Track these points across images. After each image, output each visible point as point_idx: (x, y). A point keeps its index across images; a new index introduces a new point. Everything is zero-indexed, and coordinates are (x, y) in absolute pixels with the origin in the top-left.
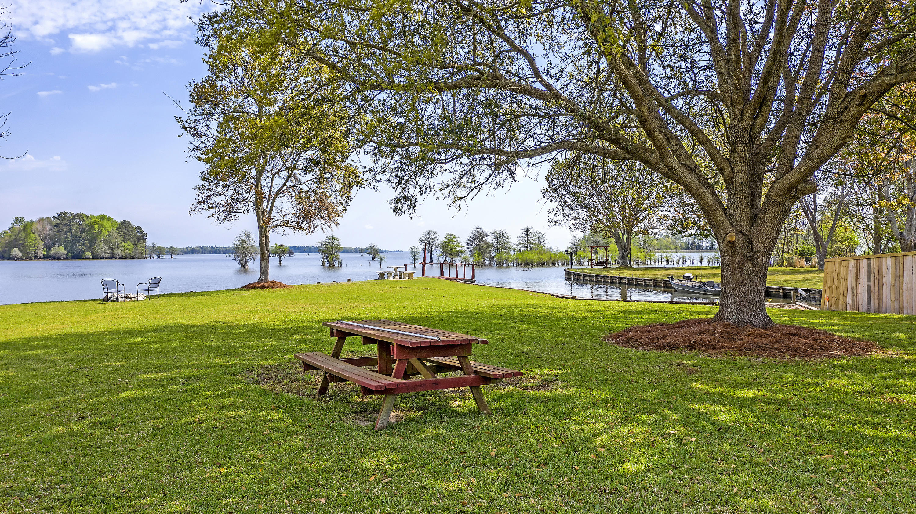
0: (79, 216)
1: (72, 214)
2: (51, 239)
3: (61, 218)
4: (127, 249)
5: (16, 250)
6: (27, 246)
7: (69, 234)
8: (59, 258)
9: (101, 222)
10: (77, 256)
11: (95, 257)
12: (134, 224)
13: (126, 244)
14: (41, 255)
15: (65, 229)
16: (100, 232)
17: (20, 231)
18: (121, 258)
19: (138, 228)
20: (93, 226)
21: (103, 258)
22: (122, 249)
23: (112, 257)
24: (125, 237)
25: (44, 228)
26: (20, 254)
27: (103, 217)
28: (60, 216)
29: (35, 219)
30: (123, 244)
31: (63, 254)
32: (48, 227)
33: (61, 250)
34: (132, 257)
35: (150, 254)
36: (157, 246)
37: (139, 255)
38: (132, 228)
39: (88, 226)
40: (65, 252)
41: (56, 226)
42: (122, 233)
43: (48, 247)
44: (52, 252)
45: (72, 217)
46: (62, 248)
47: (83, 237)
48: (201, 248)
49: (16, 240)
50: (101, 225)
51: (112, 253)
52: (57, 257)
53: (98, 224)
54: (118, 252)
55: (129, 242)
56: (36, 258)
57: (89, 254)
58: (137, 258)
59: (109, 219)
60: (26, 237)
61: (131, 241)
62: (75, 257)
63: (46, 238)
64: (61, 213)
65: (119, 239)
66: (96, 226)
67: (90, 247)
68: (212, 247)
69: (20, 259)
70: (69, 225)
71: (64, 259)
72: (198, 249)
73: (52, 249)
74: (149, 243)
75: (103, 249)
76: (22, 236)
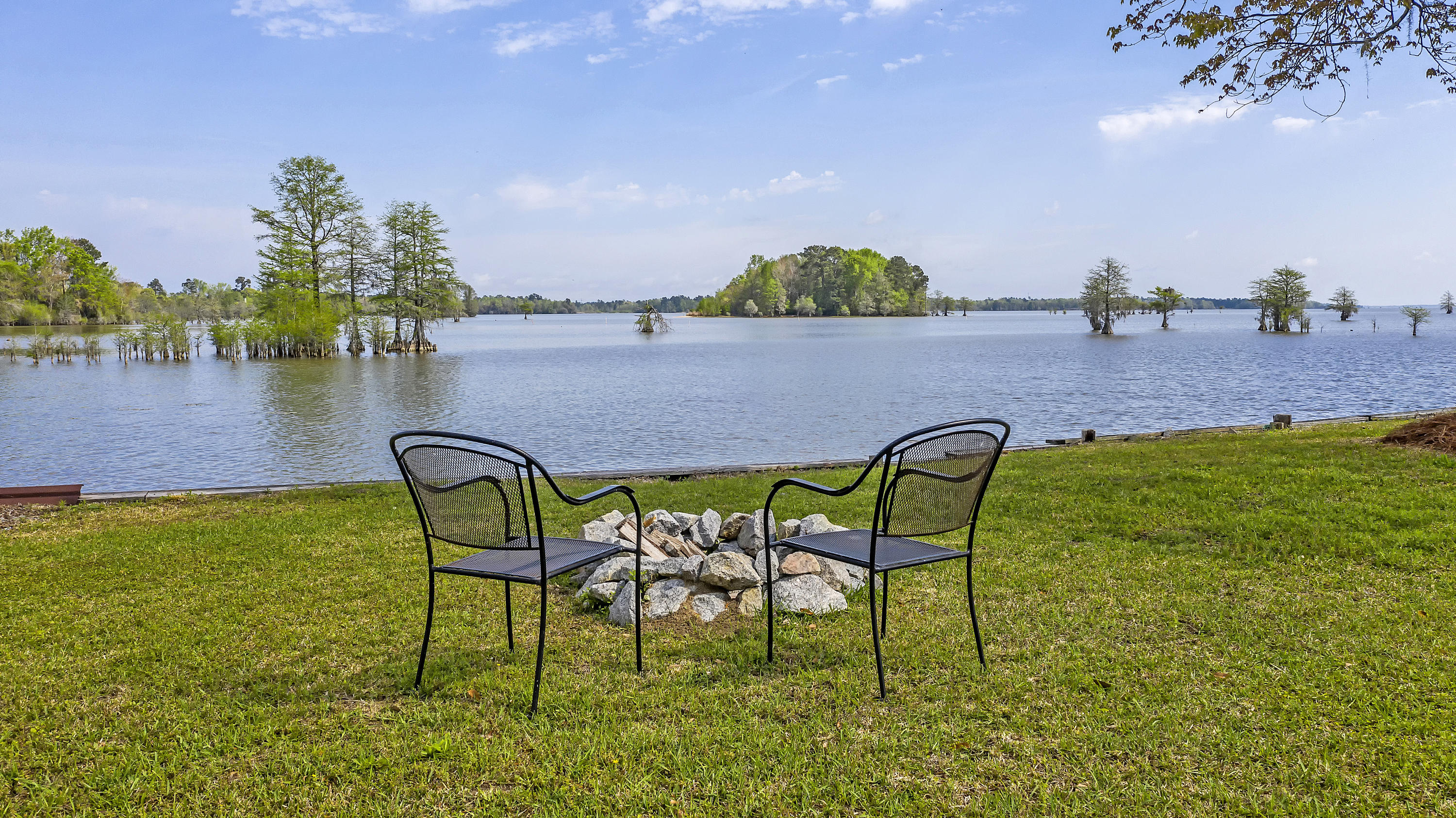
0: (834, 251)
1: (824, 248)
2: (797, 286)
3: (810, 254)
4: (900, 301)
5: (751, 302)
6: (765, 297)
7: (820, 278)
8: (806, 315)
9: (864, 259)
10: (830, 311)
11: (855, 313)
12: (911, 262)
13: (897, 294)
14: (783, 310)
15: (815, 271)
16: (862, 274)
17: (757, 275)
18: (891, 314)
19: (916, 268)
20: (852, 266)
21: (864, 315)
22: (892, 300)
23: (878, 313)
24: (896, 283)
25: (787, 270)
26: (756, 309)
27: (866, 253)
28: (809, 252)
29: (776, 258)
30: (894, 293)
31: (812, 308)
32: (793, 269)
33: (809, 303)
34: (906, 313)
35: (932, 309)
36: (944, 296)
37: (916, 311)
38: (908, 268)
39: (846, 266)
40: (814, 306)
41: (803, 267)
42: (892, 276)
43: (792, 299)
44: (798, 305)
45: (824, 253)
46: (810, 299)
47: (839, 282)
48: (1008, 300)
49: (753, 287)
50: (863, 265)
51: (878, 308)
52: (803, 313)
53: (860, 263)
54: (886, 305)
55: (902, 290)
56: (777, 314)
57: (845, 309)
58: (914, 315)
59: (875, 255)
60: (765, 283)
61: (906, 289)
62: (827, 314)
63: (789, 285)
64: (810, 248)
65: (888, 285)
66: (857, 266)
67: (849, 296)
68: (1025, 300)
69: (756, 315)
70: (820, 266)
71: (813, 316)
72: (1003, 302)
73: (797, 301)
74: (931, 293)
75: (866, 300)
76: (760, 281)
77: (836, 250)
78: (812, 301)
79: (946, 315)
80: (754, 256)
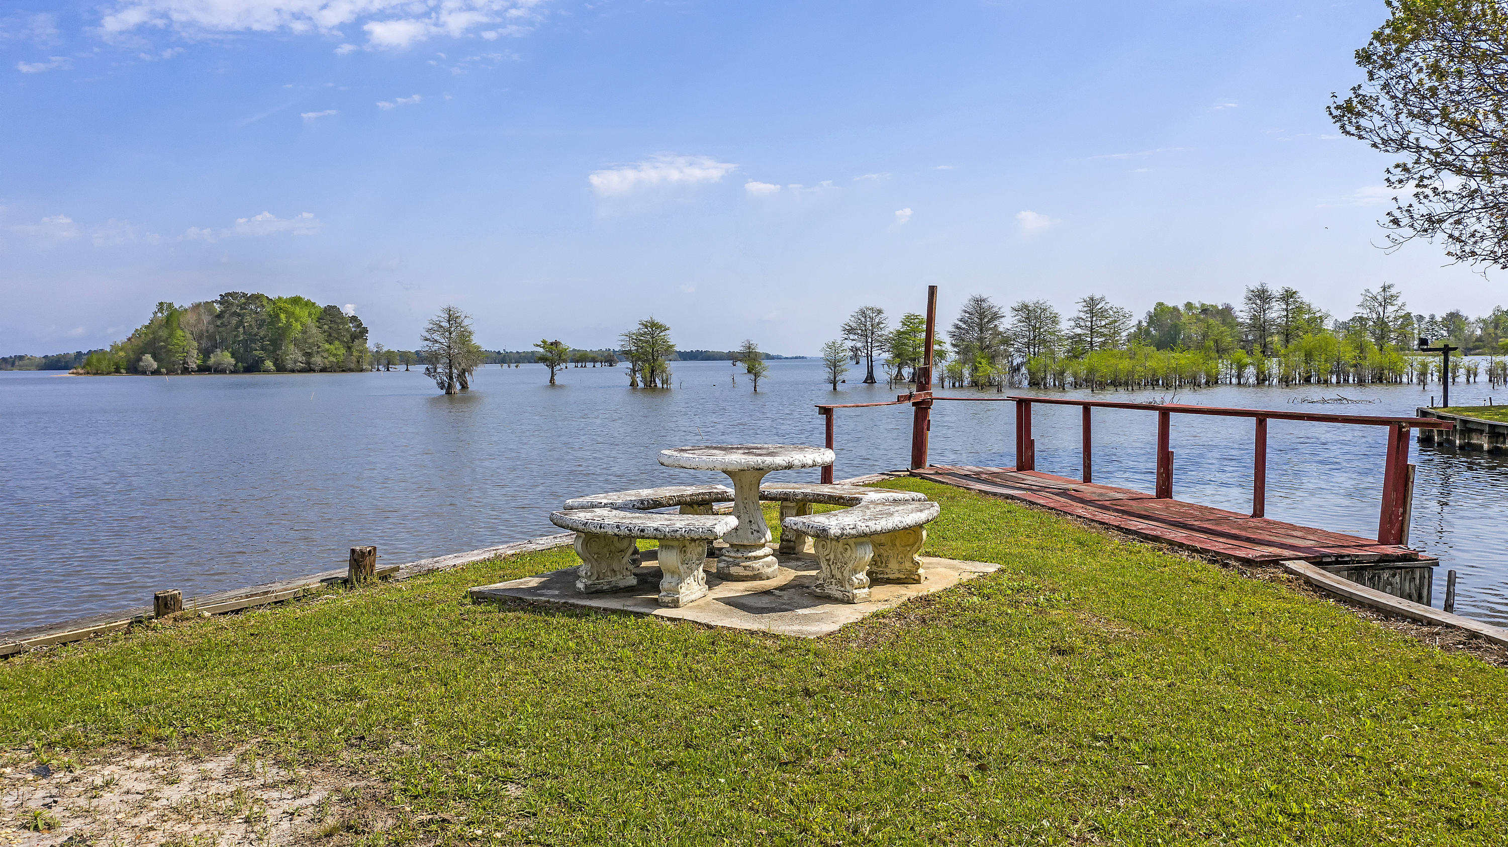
0: (257, 298)
1: (244, 295)
2: (211, 338)
3: (227, 302)
4: (335, 355)
5: (149, 357)
6: (170, 351)
7: (241, 330)
8: (223, 371)
9: (292, 308)
10: (253, 367)
11: (281, 368)
12: (347, 311)
13: (332, 347)
14: (194, 366)
15: (235, 320)
16: (289, 325)
17: (160, 327)
18: (324, 370)
19: (354, 319)
20: (277, 316)
21: (293, 371)
22: (325, 355)
23: (309, 369)
24: (330, 335)
25: (199, 320)
26: (155, 365)
27: (296, 301)
28: (224, 300)
29: (187, 305)
30: (327, 346)
31: (229, 364)
32: (206, 319)
33: (226, 358)
34: (342, 369)
35: (371, 364)
36: (385, 349)
37: (353, 366)
38: (343, 318)
39: (270, 316)
40: (233, 361)
41: (219, 316)
42: (326, 327)
43: (206, 353)
44: (212, 360)
45: (243, 300)
46: (227, 354)
47: (262, 334)
49: (154, 341)
50: (290, 314)
51: (308, 363)
52: (219, 370)
53: (286, 312)
54: (317, 360)
55: (337, 342)
56: (186, 371)
57: (269, 364)
58: (351, 370)
59: (307, 303)
60: (171, 335)
61: (341, 342)
62: (248, 370)
63: (202, 337)
64: (228, 294)
65: (321, 337)
66: (283, 316)
67: (275, 351)
69: (156, 372)
70: (239, 315)
71: (232, 372)
73: (212, 355)
74: (371, 345)
75: (293, 355)
76: (164, 333)
77: (258, 298)
78: (229, 355)
79: (388, 370)
80: (161, 304)
